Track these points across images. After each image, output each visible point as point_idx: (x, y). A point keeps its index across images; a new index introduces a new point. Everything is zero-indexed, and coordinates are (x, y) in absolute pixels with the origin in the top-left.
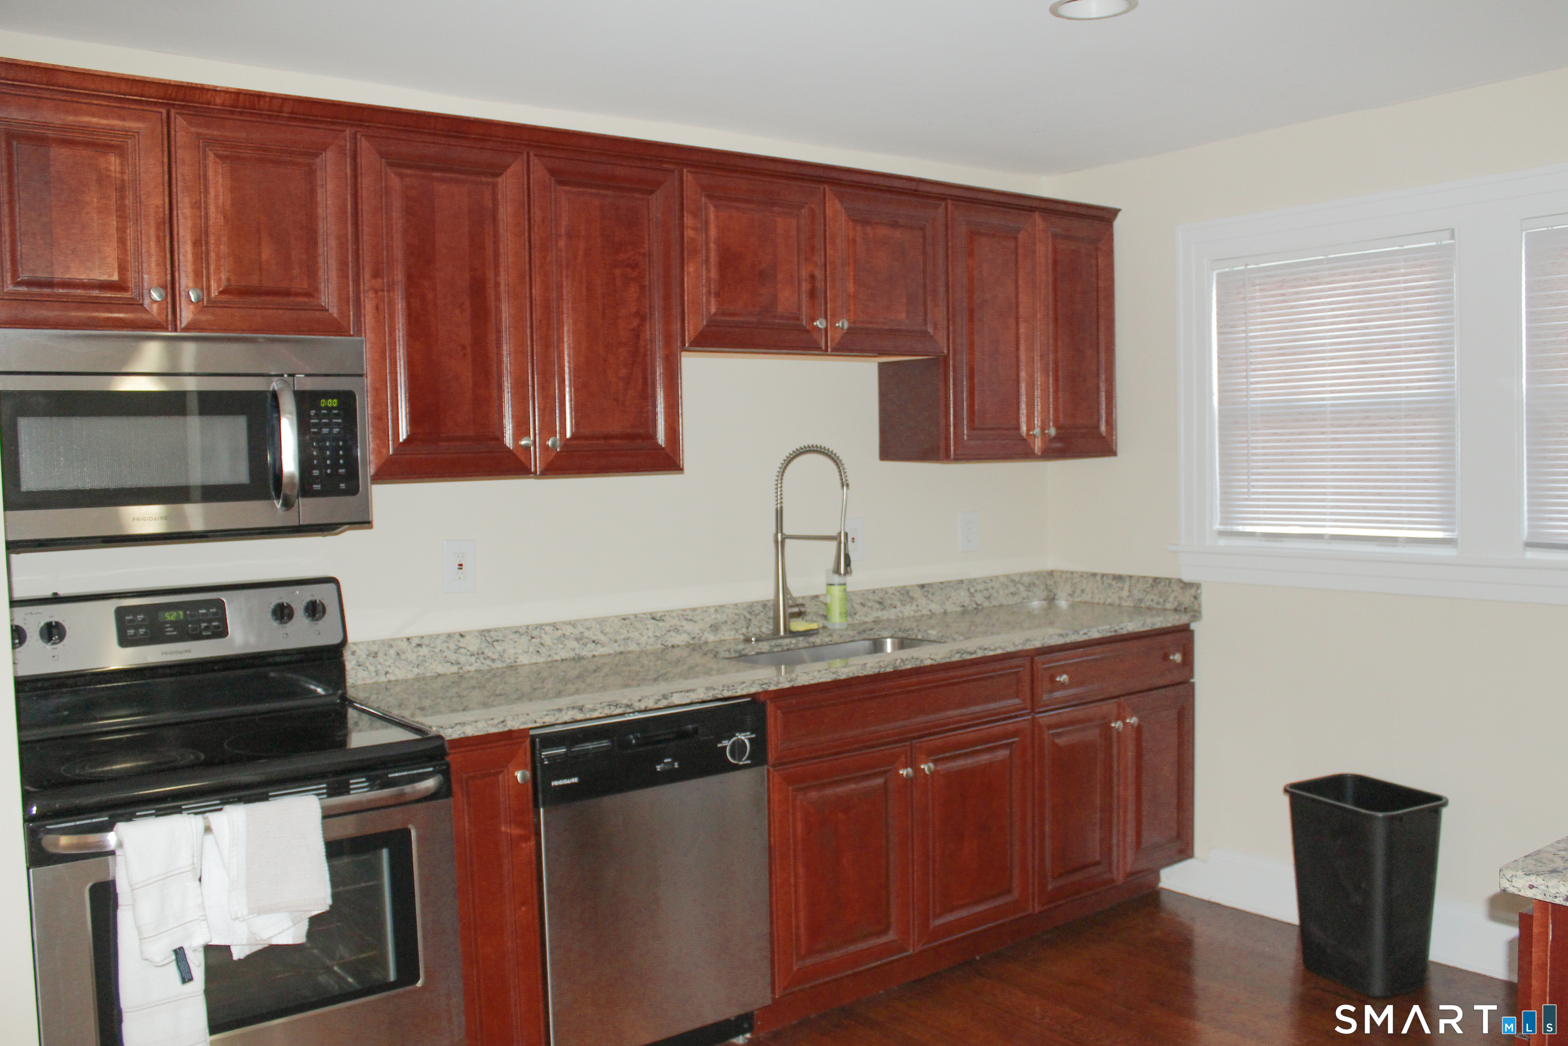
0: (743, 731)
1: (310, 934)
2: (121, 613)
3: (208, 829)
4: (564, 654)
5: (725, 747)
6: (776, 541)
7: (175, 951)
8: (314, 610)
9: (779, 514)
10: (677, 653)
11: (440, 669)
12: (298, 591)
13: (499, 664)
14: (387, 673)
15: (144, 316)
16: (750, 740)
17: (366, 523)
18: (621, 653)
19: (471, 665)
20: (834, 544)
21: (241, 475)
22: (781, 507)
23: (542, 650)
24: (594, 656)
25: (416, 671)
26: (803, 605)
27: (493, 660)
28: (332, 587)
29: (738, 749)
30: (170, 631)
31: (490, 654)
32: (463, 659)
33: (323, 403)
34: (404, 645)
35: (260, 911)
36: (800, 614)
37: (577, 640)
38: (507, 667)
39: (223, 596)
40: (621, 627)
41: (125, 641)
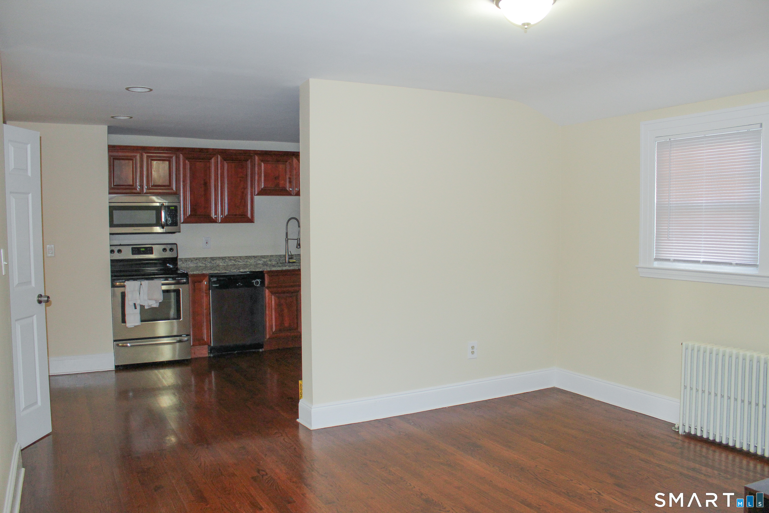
0: (258, 279)
1: (159, 306)
2: (132, 248)
3: (141, 284)
4: (231, 264)
5: (254, 282)
6: (286, 240)
7: (134, 303)
8: (171, 250)
9: (287, 233)
10: (260, 265)
11: (201, 265)
12: (168, 246)
13: (215, 265)
14: (189, 265)
15: (136, 191)
16: (260, 281)
17: (180, 232)
18: (245, 264)
19: (208, 264)
20: (297, 241)
21: (154, 222)
22: (287, 232)
23: (226, 262)
24: (238, 265)
25: (196, 265)
26: (293, 256)
27: (214, 264)
28: (176, 245)
29: (257, 283)
30: (142, 252)
31: (213, 262)
32: (206, 263)
33: (171, 208)
34: (193, 259)
35: (150, 299)
36: (292, 258)
37: (234, 261)
38: (217, 266)
39: (153, 246)
40: (246, 259)
41: (133, 254)
